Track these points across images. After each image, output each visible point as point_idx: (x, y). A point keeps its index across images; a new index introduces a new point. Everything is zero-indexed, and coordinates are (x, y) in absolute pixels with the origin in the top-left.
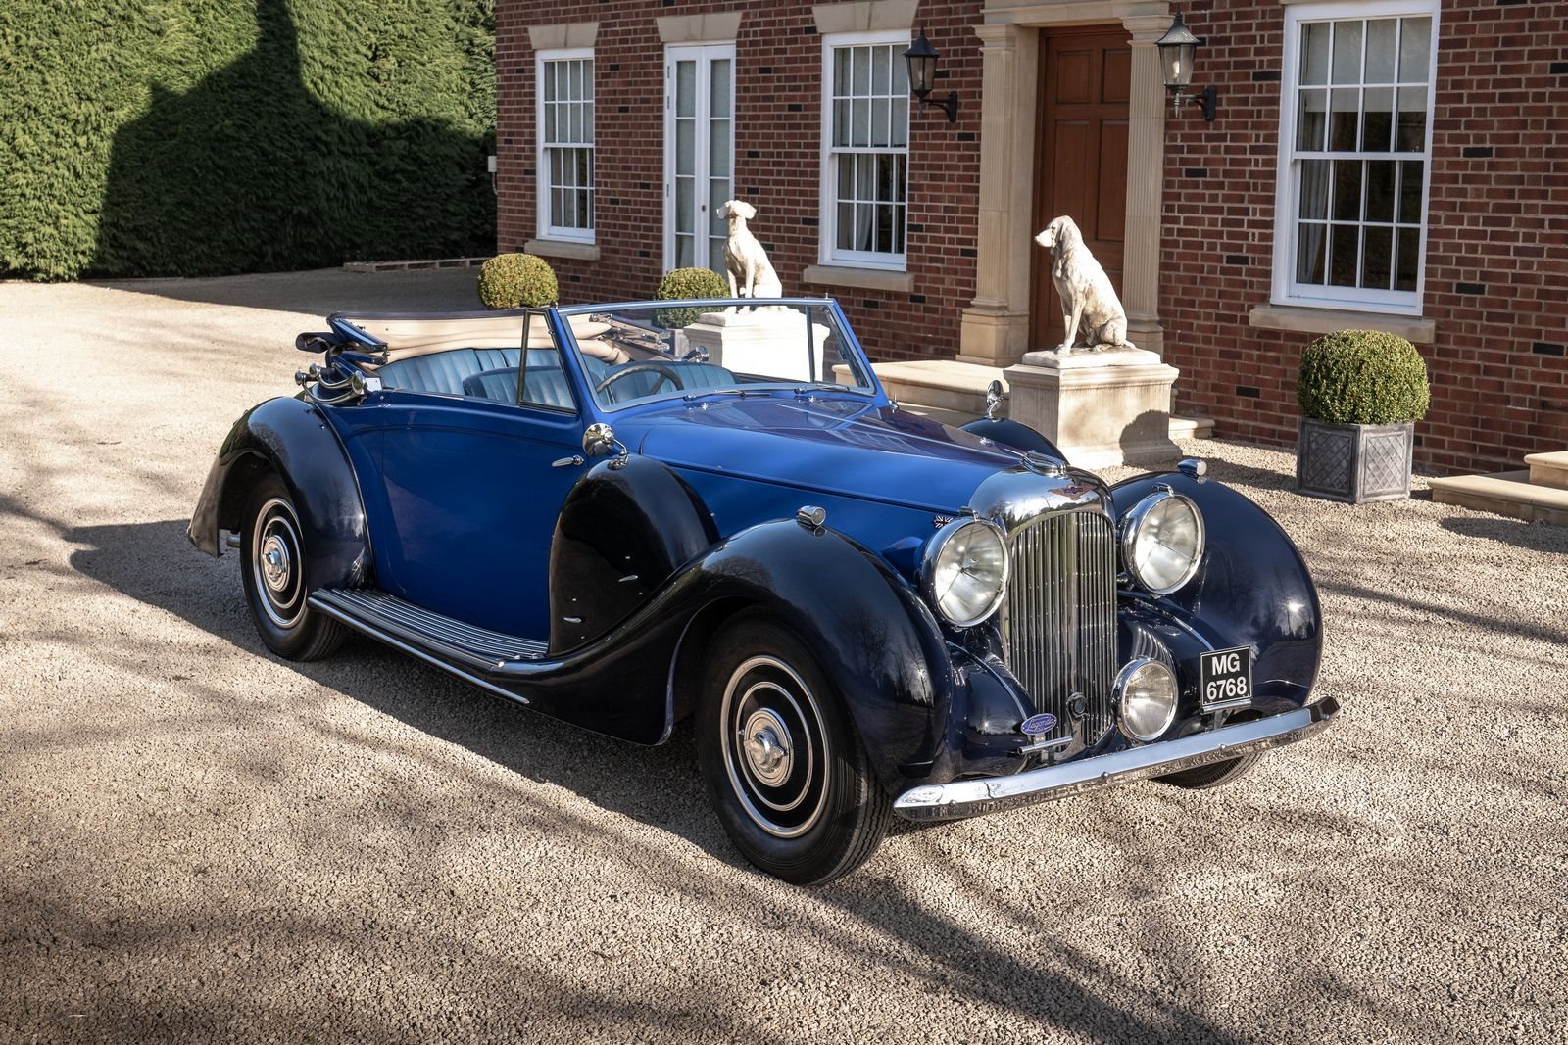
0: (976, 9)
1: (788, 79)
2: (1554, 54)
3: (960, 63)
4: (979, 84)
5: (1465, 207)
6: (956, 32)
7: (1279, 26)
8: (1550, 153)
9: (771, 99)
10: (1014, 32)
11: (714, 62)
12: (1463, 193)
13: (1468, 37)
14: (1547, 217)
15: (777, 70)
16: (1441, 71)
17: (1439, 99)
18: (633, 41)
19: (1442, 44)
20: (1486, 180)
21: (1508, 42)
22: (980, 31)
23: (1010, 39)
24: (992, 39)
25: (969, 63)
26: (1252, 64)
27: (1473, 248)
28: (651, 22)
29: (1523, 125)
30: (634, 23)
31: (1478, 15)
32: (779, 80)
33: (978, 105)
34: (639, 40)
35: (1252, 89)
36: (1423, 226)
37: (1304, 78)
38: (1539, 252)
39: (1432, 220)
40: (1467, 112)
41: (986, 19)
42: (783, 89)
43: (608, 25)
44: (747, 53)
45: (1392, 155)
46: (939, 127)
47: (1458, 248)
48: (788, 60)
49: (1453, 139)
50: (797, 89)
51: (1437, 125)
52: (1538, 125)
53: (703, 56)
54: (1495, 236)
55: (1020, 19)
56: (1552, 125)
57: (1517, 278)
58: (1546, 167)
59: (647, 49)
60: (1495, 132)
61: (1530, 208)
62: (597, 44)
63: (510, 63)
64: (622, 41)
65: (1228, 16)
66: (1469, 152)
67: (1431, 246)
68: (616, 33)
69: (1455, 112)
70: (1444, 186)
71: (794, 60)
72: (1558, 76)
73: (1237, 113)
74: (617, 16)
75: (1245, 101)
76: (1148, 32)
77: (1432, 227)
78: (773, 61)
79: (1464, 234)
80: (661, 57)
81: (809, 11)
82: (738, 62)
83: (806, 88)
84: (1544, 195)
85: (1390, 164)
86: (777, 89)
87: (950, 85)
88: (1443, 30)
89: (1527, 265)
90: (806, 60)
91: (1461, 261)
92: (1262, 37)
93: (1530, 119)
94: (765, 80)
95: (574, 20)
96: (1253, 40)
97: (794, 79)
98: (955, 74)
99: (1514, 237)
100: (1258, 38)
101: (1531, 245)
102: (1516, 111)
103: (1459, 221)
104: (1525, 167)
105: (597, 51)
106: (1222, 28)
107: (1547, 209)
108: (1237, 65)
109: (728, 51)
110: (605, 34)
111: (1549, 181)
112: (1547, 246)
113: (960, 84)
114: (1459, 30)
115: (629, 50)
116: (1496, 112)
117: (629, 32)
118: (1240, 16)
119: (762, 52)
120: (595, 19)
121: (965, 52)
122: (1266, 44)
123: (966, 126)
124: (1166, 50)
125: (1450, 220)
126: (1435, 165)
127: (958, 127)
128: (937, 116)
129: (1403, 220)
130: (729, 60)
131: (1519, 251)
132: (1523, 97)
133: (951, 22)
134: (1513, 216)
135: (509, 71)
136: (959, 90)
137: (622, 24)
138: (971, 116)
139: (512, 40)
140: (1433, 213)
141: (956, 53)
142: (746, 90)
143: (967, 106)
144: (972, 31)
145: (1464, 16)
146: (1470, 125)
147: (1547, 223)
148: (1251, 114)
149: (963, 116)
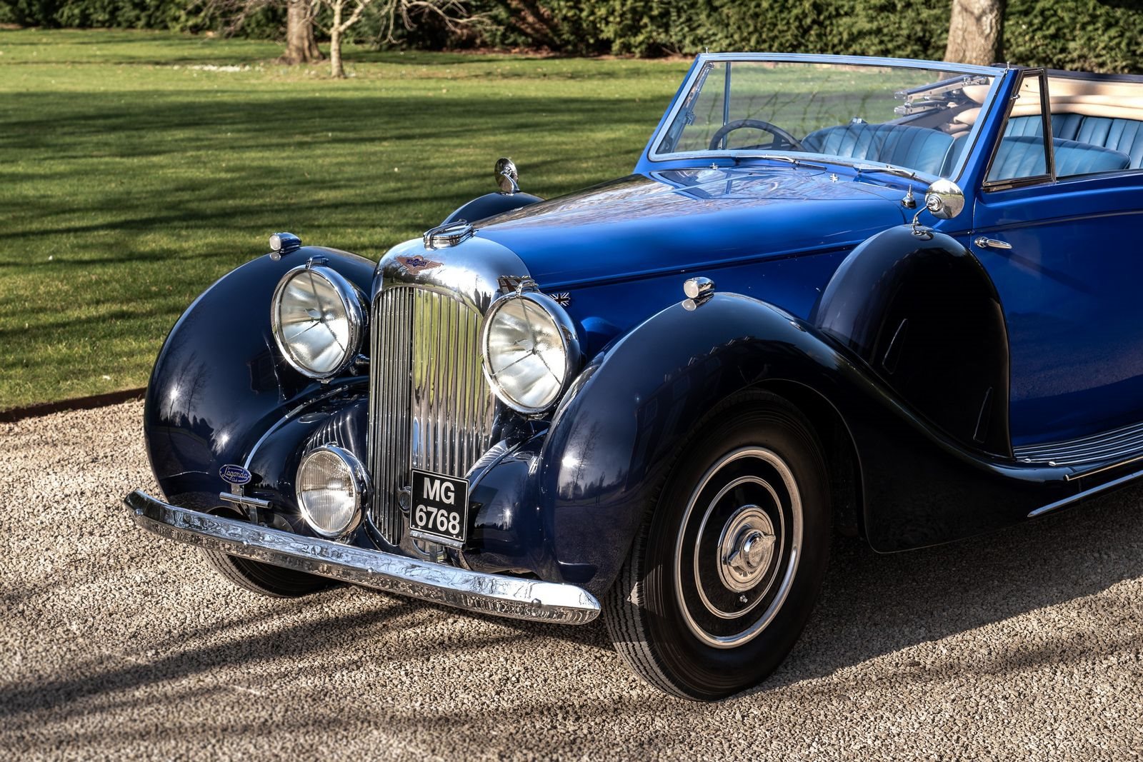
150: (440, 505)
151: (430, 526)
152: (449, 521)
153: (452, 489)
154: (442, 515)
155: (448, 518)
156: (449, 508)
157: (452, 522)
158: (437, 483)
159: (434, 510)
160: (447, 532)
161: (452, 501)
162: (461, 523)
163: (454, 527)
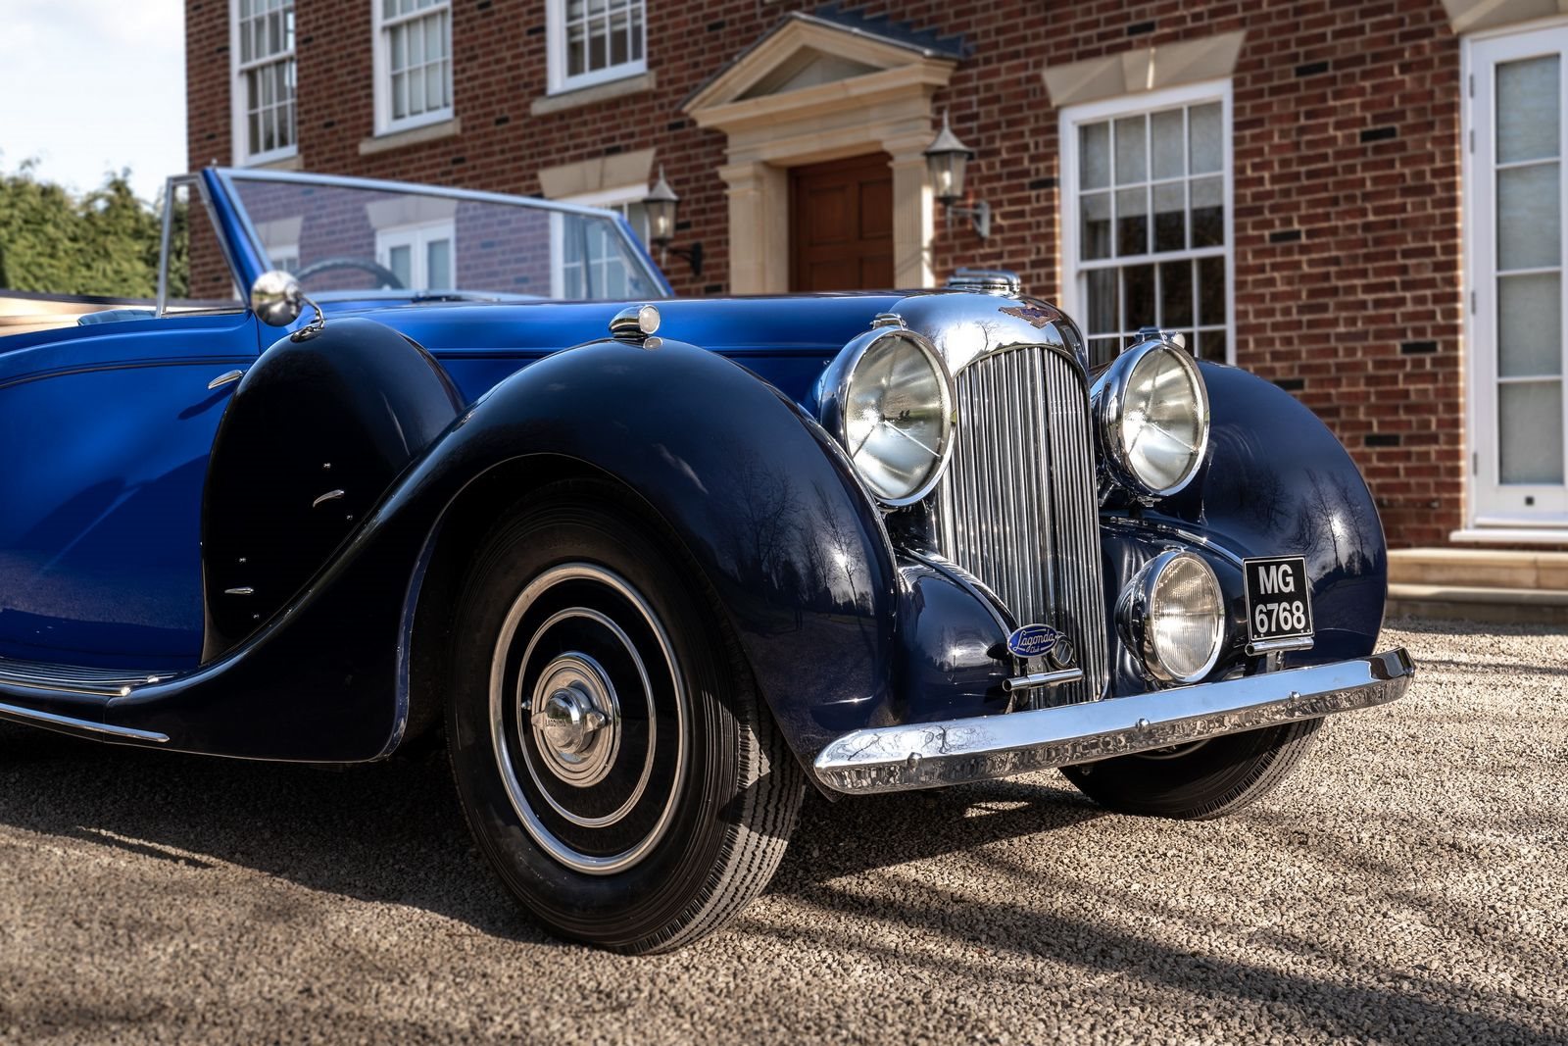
0: (719, 152)
1: (513, 251)
2: (1362, 121)
3: (703, 211)
4: (725, 231)
5: (1275, 297)
6: (697, 179)
7: (1054, 129)
8: (1367, 227)
9: (494, 274)
10: (761, 170)
11: (432, 246)
12: (1271, 282)
13: (1266, 115)
14: (1370, 297)
15: (501, 243)
16: (1239, 155)
17: (1240, 183)
18: (341, 232)
19: (1238, 126)
20: (1297, 265)
21: (1309, 115)
22: (724, 173)
23: (758, 178)
24: (739, 180)
25: (713, 210)
26: (1026, 173)
27: (1288, 341)
28: (360, 209)
29: (1335, 201)
30: (341, 212)
31: (1275, 91)
32: (504, 253)
33: (725, 254)
34: (347, 230)
35: (1027, 200)
36: (1230, 327)
37: (1084, 182)
38: (1363, 336)
39: (1240, 315)
40: (1270, 195)
41: (731, 159)
42: (508, 262)
43: (313, 218)
44: (466, 229)
45: (1190, 253)
46: (682, 281)
47: (1271, 341)
48: (513, 231)
49: (1256, 226)
50: (524, 260)
51: (1238, 213)
52: (1351, 198)
53: (418, 241)
54: (1311, 324)
55: (769, 154)
56: (1367, 197)
57: (1340, 367)
58: (1364, 243)
59: (357, 238)
60: (1303, 212)
61: (1351, 290)
62: (301, 238)
63: (205, 273)
64: (328, 234)
65: (997, 126)
66: (1275, 238)
67: (1241, 344)
68: (322, 226)
69: (1256, 197)
70: (1250, 278)
71: (518, 230)
72: (1370, 144)
73: (1014, 228)
74: (322, 207)
75: (1021, 214)
76: (909, 151)
77: (1241, 322)
78: (497, 234)
79: (1276, 327)
80: (372, 245)
81: (534, 177)
82: (458, 240)
83: (534, 258)
84: (1363, 274)
85: (1186, 264)
86: (501, 263)
87: (694, 235)
88: (1237, 111)
89: (1351, 352)
90: (532, 228)
91: (1276, 356)
92: (1037, 145)
93: (1341, 194)
94: (488, 255)
95: (276, 217)
96: (1026, 147)
97: (521, 250)
98: (698, 223)
99: (1334, 322)
100: (1032, 146)
101: (1353, 329)
102: (1325, 187)
103: (1271, 313)
104: (1340, 245)
105: (302, 247)
106: (991, 140)
107: (1368, 289)
108: (1010, 176)
109: (446, 230)
110: (310, 228)
111: (1368, 258)
112: (1372, 328)
113: (704, 234)
114: (1255, 109)
115: (337, 241)
116: (1302, 191)
117: (335, 223)
118: (1010, 123)
119: (485, 226)
120: (298, 213)
121: (708, 199)
122: (1042, 150)
123: (713, 278)
124: (934, 160)
125: (1258, 314)
126: (1239, 256)
127: (704, 279)
128: (680, 271)
129: (1204, 321)
130: (445, 242)
131: (1340, 337)
132: (1333, 171)
133: (692, 169)
134: (1331, 302)
135: (204, 281)
136: (703, 240)
137: (329, 215)
138: (718, 266)
139: (207, 247)
140: (1241, 307)
141: (698, 201)
142: (467, 268)
143: (714, 255)
144: (716, 176)
145: (1260, 93)
146: (1274, 209)
147: (1370, 305)
148: (1029, 226)
149: (709, 267)
150: (1279, 597)
151: (1274, 629)
152: (1292, 615)
153: (1290, 572)
154: (1285, 610)
155: (1291, 611)
156: (1290, 598)
157: (1297, 614)
158: (1273, 568)
159: (1273, 606)
160: (1293, 630)
161: (1291, 588)
162: (1305, 613)
163: (1299, 620)
